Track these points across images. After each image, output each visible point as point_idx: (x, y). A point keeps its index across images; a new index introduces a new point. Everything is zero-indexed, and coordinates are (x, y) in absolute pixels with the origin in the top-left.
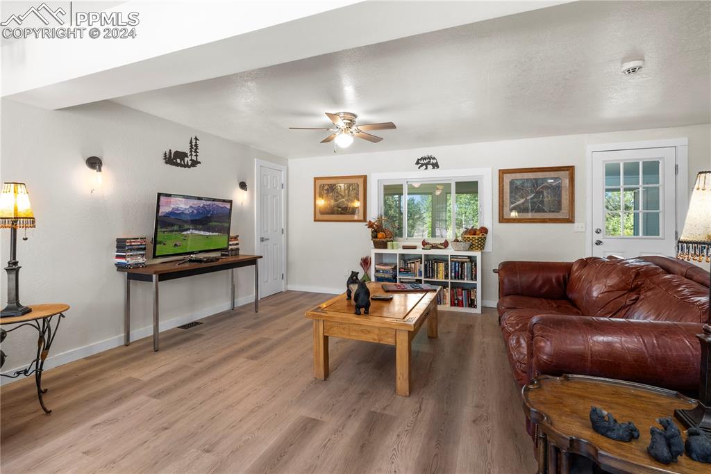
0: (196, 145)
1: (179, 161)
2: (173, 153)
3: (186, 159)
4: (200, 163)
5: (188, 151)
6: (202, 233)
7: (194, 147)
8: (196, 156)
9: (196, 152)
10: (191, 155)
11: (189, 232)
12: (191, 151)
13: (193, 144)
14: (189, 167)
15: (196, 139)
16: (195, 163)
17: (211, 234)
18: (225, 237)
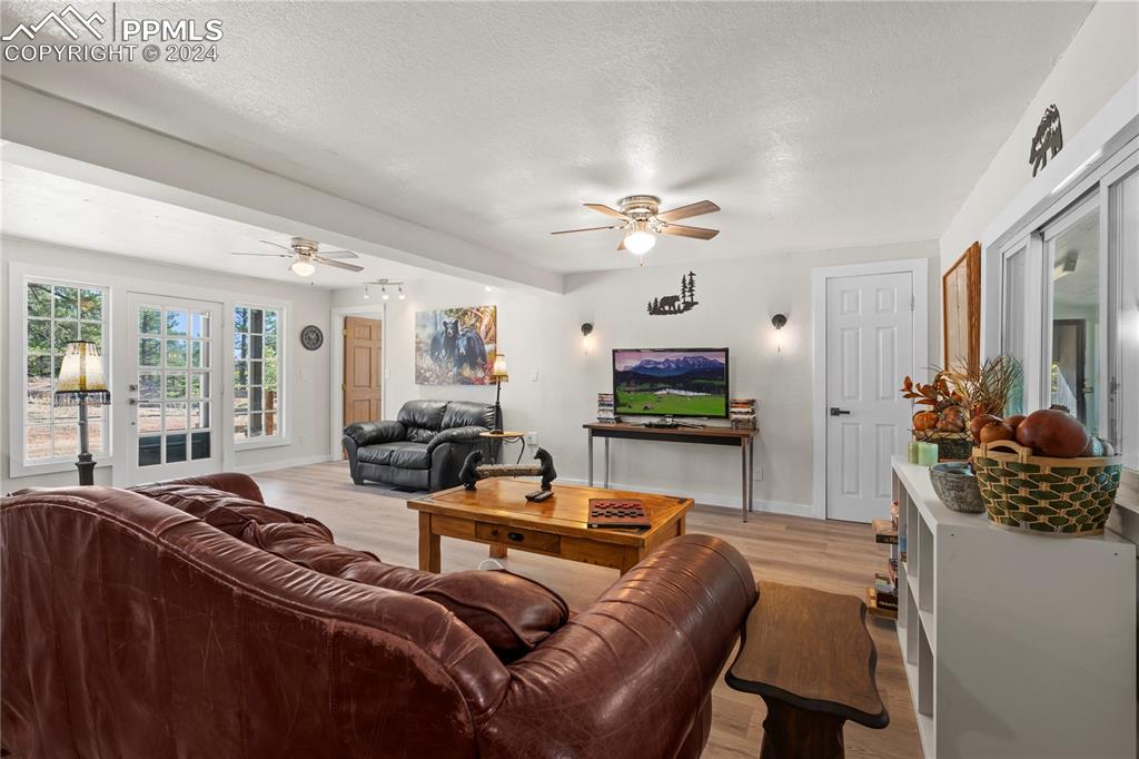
0: (691, 282)
1: (667, 308)
2: (659, 300)
3: (677, 304)
4: (697, 303)
5: (679, 294)
6: (683, 393)
7: (689, 285)
8: (692, 295)
9: (691, 290)
10: (684, 297)
11: (664, 392)
12: (684, 293)
13: (687, 282)
14: (681, 312)
15: (691, 274)
16: (688, 306)
17: (696, 394)
18: (722, 400)
